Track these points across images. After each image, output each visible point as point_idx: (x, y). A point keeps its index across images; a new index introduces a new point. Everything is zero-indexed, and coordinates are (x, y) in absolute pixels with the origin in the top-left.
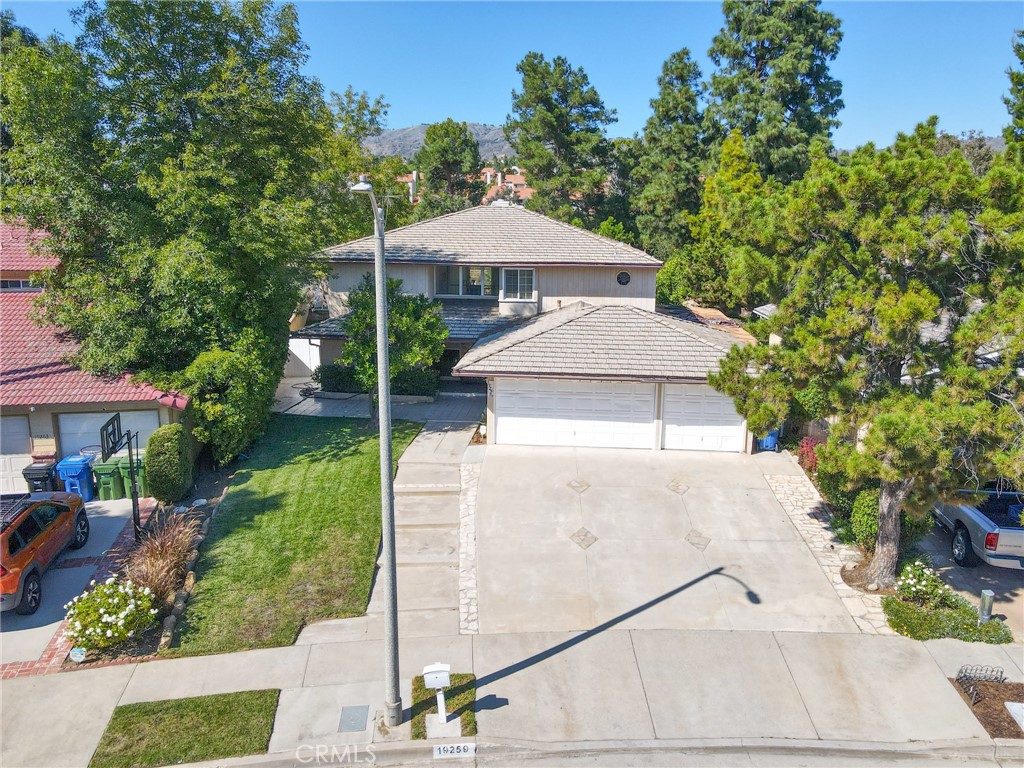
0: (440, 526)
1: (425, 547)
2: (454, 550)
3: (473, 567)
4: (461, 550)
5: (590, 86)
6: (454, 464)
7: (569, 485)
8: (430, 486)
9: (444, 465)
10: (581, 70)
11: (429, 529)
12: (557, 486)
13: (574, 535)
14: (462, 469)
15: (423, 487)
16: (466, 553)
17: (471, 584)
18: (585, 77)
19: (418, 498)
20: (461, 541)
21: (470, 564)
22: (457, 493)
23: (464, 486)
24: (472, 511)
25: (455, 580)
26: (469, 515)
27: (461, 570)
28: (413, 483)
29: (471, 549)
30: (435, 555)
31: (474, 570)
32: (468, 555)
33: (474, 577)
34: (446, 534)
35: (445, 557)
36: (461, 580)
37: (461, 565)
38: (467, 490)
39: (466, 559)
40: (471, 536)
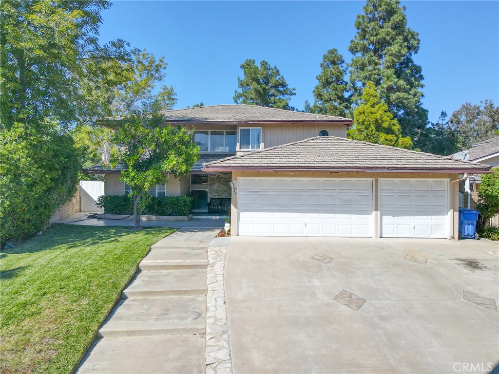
0: (186, 292)
1: (166, 312)
2: (200, 315)
3: (224, 332)
4: (208, 314)
5: (280, 76)
6: (202, 248)
7: (313, 258)
8: (178, 262)
9: (193, 249)
10: (275, 68)
11: (173, 296)
12: (301, 259)
13: (337, 296)
14: (209, 250)
15: (170, 262)
16: (215, 317)
17: (222, 355)
18: (278, 71)
19: (165, 272)
20: (209, 305)
21: (221, 329)
22: (204, 267)
23: (211, 261)
24: (220, 278)
25: (200, 351)
26: (217, 281)
27: (208, 337)
28: (162, 259)
29: (221, 313)
30: (176, 321)
31: (225, 336)
32: (216, 319)
33: (225, 344)
34: (192, 300)
35: (188, 323)
36: (208, 349)
37: (208, 331)
38: (215, 263)
39: (214, 324)
40: (220, 301)
